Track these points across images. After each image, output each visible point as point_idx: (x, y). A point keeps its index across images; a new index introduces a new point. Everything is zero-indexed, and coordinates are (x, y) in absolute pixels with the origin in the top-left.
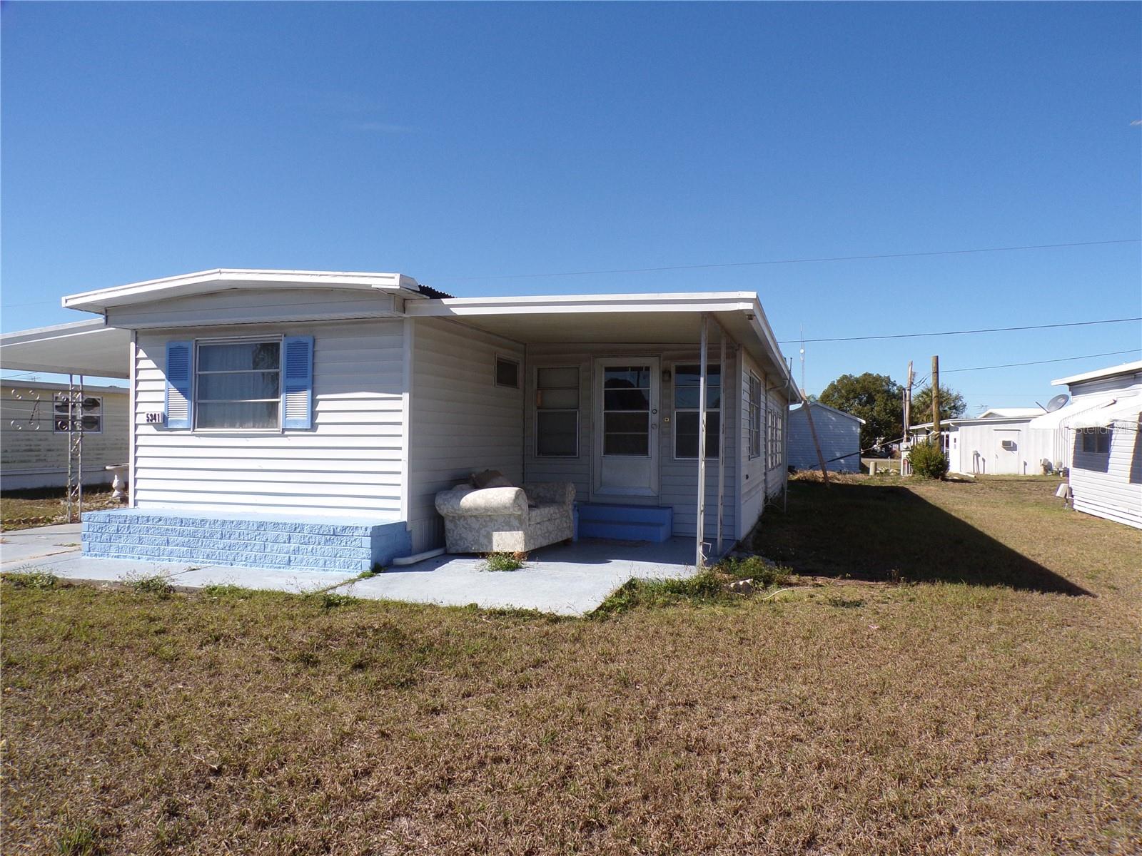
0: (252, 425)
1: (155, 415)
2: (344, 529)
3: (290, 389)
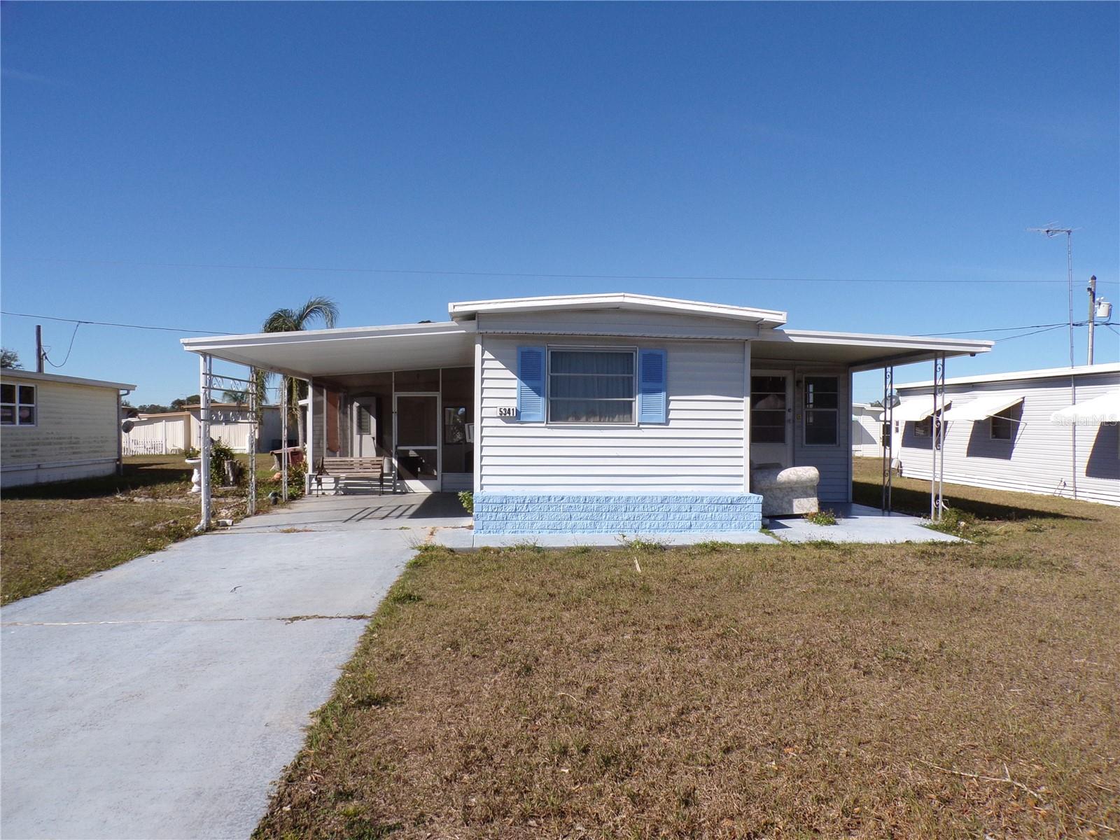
0: (598, 419)
1: (509, 409)
2: (739, 499)
3: (646, 391)
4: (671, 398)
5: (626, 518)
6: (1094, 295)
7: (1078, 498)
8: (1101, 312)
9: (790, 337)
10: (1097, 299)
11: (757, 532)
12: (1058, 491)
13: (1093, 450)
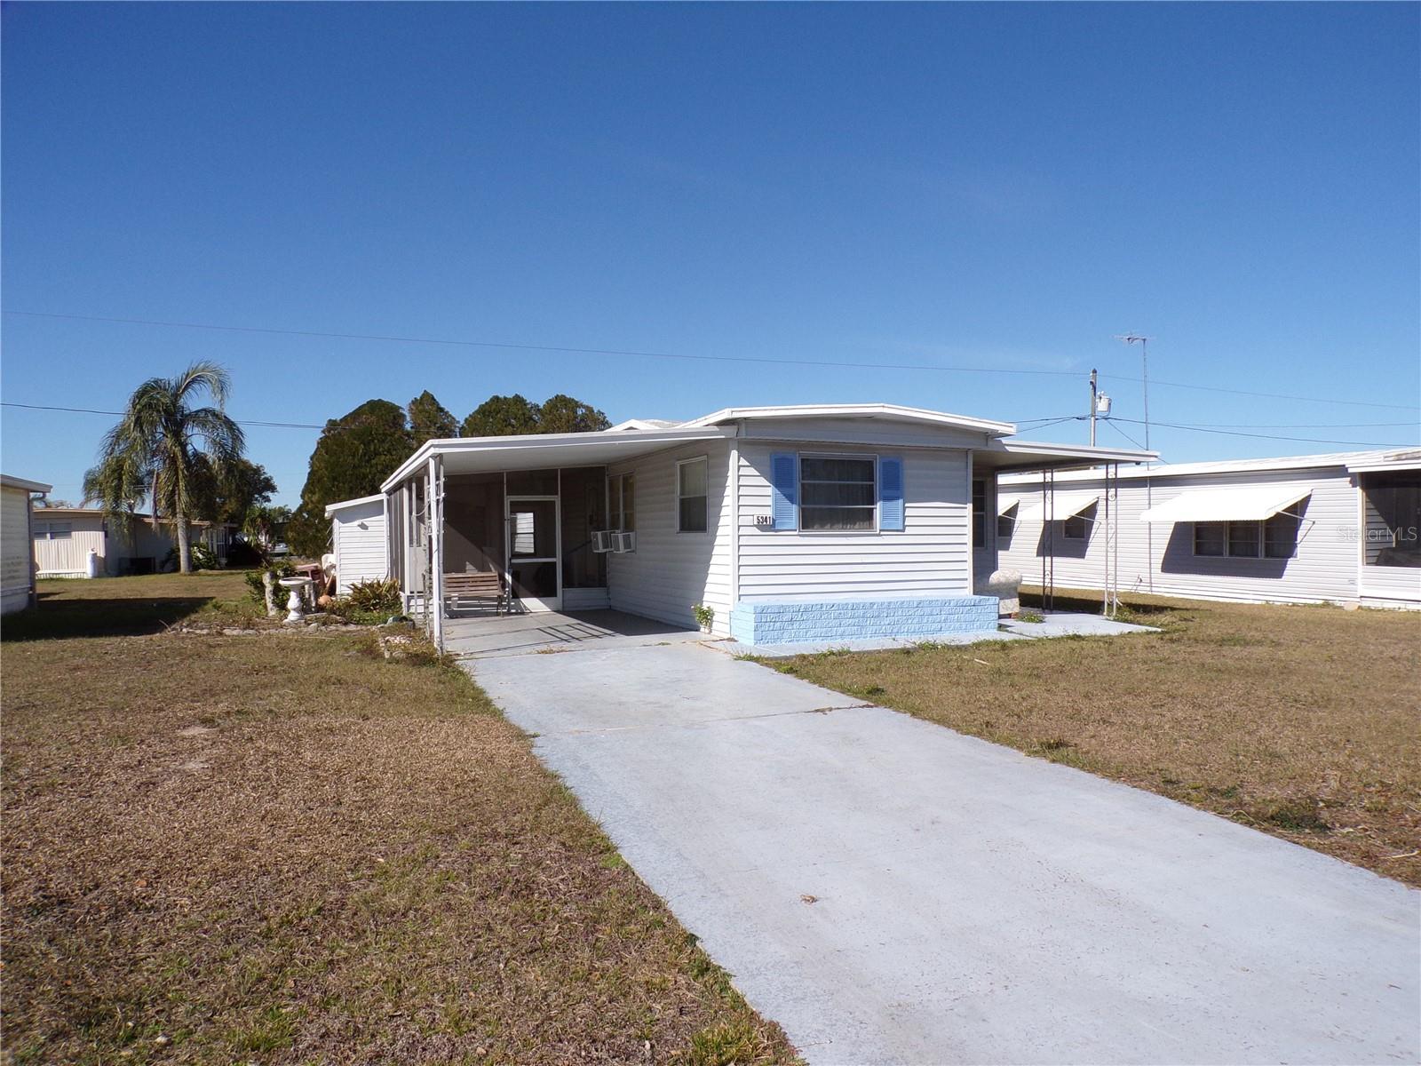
0: (841, 526)
1: (766, 517)
2: (972, 601)
3: (886, 499)
4: (907, 505)
5: (887, 623)
6: (1095, 388)
7: (1154, 593)
8: (1102, 406)
9: (1007, 447)
10: (1098, 393)
11: (995, 631)
12: (1135, 588)
13: (1166, 552)
